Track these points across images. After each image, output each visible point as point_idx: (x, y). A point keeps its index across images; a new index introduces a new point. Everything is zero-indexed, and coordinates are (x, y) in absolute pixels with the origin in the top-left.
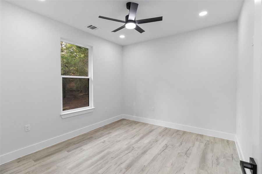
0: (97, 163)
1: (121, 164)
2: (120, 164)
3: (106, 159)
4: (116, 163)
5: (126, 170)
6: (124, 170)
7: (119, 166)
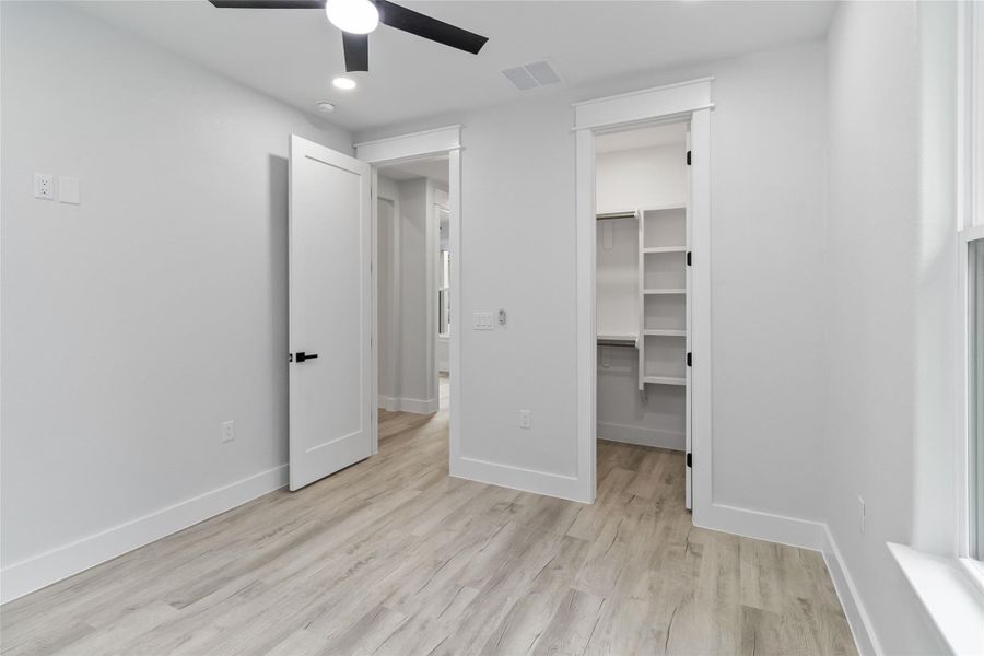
0: (499, 622)
1: (402, 629)
2: (405, 625)
3: (472, 641)
4: (423, 628)
5: (385, 605)
6: (390, 605)
7: (412, 618)
